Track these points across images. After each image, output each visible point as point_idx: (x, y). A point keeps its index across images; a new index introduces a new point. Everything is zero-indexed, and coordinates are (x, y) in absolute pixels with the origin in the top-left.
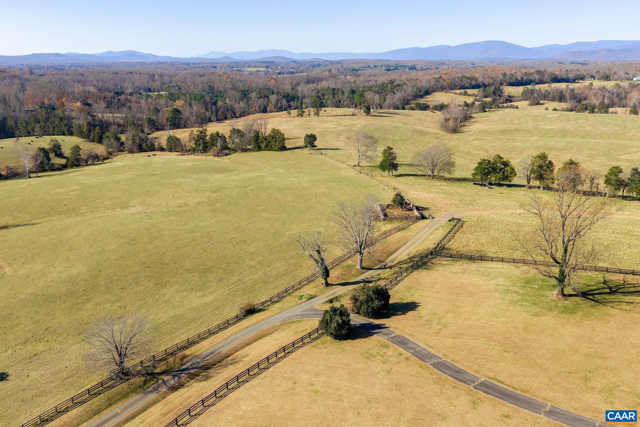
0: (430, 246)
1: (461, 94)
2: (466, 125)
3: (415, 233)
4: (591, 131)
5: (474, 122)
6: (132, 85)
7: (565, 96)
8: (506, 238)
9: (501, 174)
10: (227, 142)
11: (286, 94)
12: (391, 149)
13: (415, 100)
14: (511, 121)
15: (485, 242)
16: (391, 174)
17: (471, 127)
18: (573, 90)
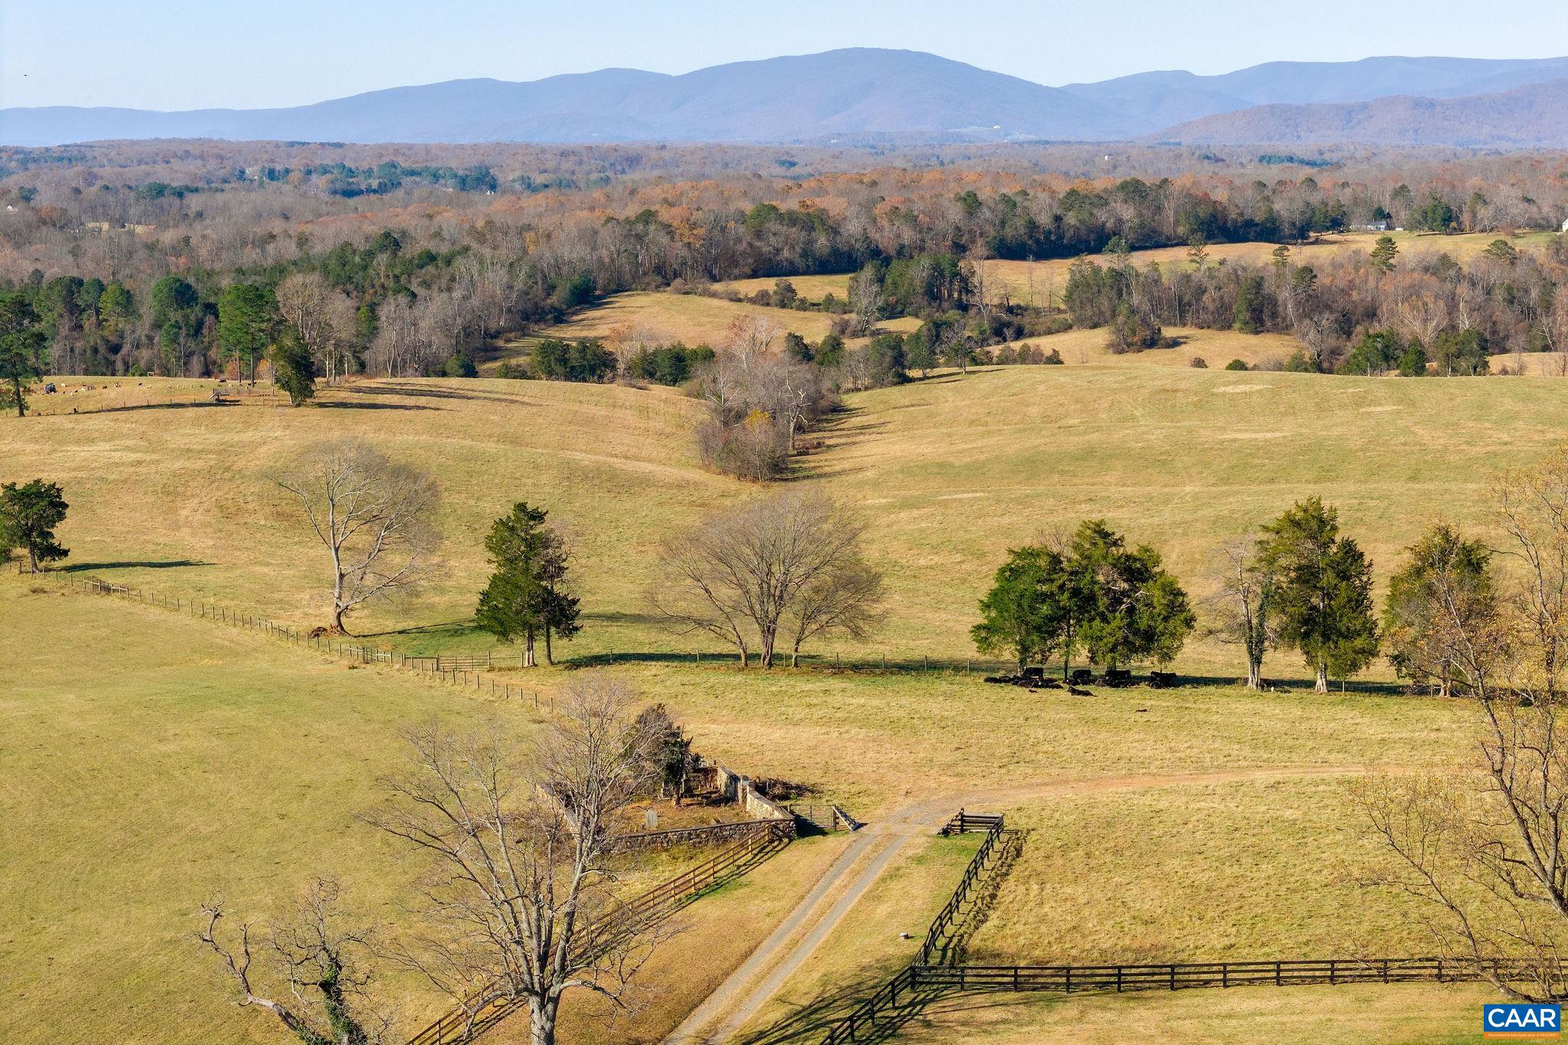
0: (891, 950)
1: (763, 300)
2: (828, 442)
3: (785, 903)
4: (1446, 448)
5: (863, 427)
7: (1273, 301)
8: (1254, 884)
9: (1118, 620)
12: (533, 518)
13: (524, 333)
14: (1046, 419)
15: (1159, 911)
16: (542, 660)
17: (855, 451)
18: (1308, 273)
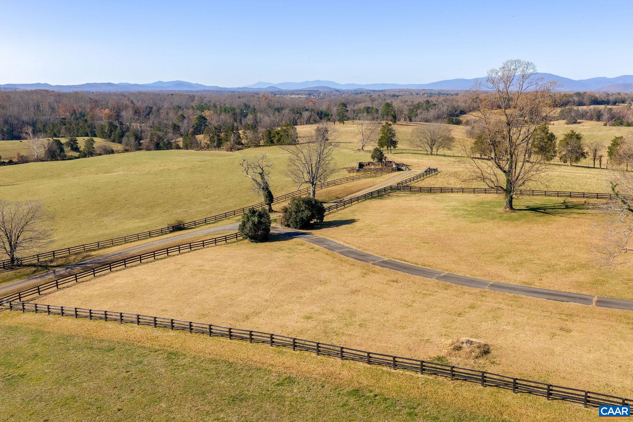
6: (171, 104)
7: (602, 115)
10: (240, 138)
11: (319, 111)
12: (389, 125)
18: (612, 110)
